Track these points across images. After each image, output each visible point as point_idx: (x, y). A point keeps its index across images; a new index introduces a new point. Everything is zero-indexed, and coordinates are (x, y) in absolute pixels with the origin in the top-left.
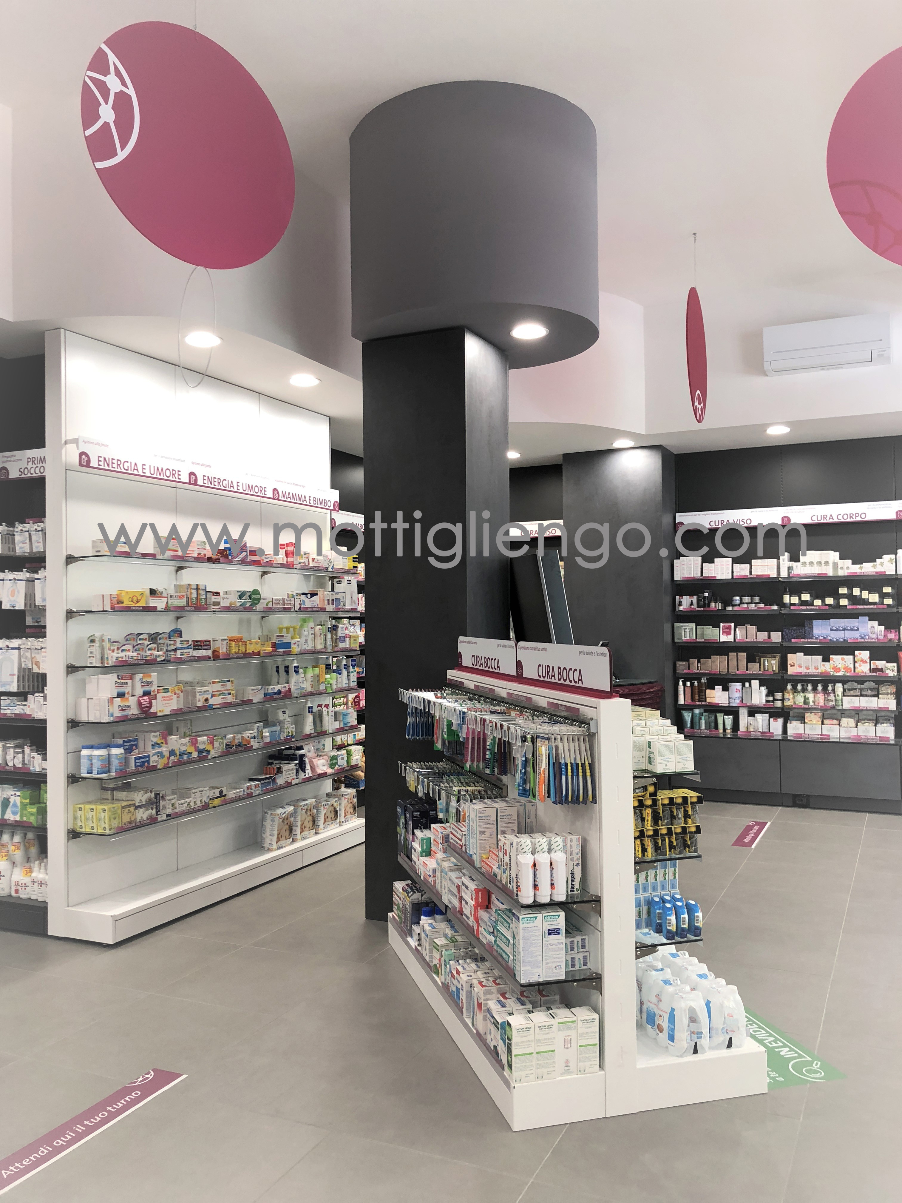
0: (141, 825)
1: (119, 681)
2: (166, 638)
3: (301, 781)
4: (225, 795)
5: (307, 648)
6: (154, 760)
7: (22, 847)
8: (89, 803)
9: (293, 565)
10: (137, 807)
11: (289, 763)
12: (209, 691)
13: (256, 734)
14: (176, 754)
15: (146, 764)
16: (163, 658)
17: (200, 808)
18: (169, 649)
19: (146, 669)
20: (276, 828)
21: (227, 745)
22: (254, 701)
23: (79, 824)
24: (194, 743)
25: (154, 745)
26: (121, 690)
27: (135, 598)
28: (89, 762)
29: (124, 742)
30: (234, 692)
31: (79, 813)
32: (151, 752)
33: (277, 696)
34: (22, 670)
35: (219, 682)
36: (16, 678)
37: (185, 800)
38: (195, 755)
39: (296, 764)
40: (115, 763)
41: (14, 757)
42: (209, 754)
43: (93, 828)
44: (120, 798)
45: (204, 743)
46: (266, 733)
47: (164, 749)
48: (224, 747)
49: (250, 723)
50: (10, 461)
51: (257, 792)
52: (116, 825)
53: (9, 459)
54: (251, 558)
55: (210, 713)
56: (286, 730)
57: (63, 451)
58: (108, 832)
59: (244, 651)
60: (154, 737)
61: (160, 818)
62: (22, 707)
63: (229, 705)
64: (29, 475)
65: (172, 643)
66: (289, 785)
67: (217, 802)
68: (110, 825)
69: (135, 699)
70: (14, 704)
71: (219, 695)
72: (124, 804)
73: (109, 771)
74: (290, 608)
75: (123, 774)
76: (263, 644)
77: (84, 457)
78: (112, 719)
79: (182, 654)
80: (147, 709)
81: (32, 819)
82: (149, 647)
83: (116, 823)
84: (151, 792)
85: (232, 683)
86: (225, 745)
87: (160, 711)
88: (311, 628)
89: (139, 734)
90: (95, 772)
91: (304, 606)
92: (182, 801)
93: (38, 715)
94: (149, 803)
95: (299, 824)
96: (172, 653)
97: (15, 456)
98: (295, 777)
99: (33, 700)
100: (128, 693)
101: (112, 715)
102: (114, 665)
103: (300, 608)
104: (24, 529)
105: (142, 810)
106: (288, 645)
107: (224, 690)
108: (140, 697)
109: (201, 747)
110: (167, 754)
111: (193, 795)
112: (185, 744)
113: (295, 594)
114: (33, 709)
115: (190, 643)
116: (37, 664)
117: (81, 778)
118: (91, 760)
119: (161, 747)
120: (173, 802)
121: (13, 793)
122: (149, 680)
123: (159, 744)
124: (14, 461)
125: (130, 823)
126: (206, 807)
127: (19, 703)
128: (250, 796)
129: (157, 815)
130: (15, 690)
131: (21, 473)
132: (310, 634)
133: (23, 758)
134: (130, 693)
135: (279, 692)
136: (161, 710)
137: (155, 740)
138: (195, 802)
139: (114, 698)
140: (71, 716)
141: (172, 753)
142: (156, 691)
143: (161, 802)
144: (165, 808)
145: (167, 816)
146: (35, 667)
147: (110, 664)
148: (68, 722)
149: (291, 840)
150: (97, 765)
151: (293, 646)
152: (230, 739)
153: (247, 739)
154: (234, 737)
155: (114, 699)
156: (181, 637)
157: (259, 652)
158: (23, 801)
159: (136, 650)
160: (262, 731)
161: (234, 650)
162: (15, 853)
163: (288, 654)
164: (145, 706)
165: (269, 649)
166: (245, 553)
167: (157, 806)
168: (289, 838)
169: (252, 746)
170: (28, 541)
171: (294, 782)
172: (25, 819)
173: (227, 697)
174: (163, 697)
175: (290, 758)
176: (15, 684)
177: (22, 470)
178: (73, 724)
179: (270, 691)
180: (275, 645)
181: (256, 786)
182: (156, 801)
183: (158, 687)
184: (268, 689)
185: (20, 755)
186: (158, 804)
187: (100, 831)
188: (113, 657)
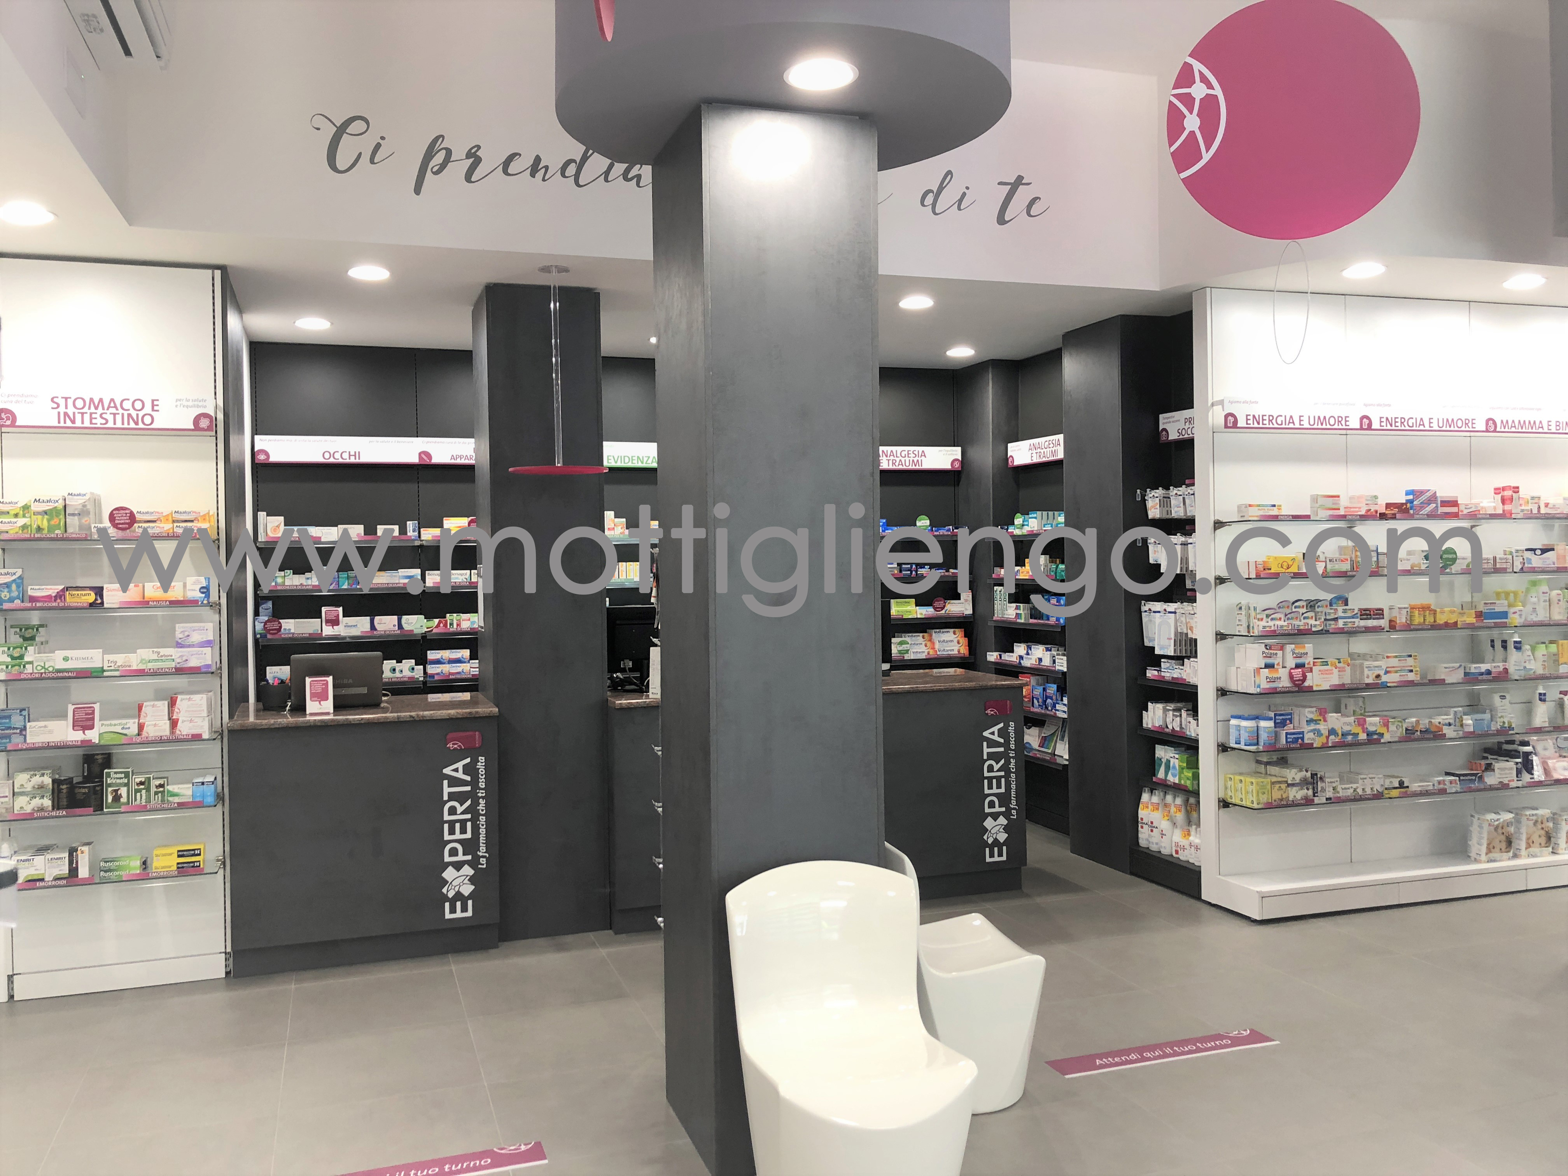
0: (1294, 805)
1: (1267, 651)
2: (1327, 606)
3: (1525, 785)
4: (1408, 787)
5: (1535, 619)
6: (1308, 738)
7: (1183, 810)
8: (1241, 774)
9: (1511, 514)
10: (1289, 785)
11: (1507, 761)
12: (1381, 667)
13: (1452, 721)
14: (1338, 734)
15: (1300, 740)
16: (1320, 628)
17: (1369, 796)
18: (1327, 618)
19: (1299, 639)
20: (1485, 835)
21: (1407, 730)
22: (1446, 682)
23: (1230, 794)
24: (1361, 723)
25: (1309, 722)
26: (1269, 661)
27: (1285, 564)
28: (1237, 733)
29: (1275, 715)
30: (1418, 669)
31: (1229, 783)
32: (1306, 728)
33: (1485, 677)
34: (1179, 634)
35: (1396, 657)
36: (1172, 642)
37: (1350, 786)
38: (1363, 736)
39: (1517, 763)
40: (1264, 737)
41: (1173, 720)
42: (1383, 737)
43: (1242, 800)
44: (1273, 773)
45: (1374, 724)
46: (1468, 721)
47: (1323, 727)
48: (1404, 731)
49: (1445, 707)
50: (1169, 422)
51: (1454, 790)
52: (1265, 801)
53: (1168, 420)
54: (1441, 510)
55: (1384, 692)
56: (1498, 720)
57: (1210, 414)
58: (1255, 806)
59: (1432, 620)
60: (1310, 713)
61: (1316, 800)
62: (1179, 671)
63: (1411, 684)
64: (1186, 436)
65: (1332, 611)
66: (1504, 786)
67: (1395, 793)
68: (1258, 799)
69: (1287, 671)
70: (1173, 667)
71: (1396, 672)
72: (1274, 779)
73: (1257, 744)
74: (1505, 569)
75: (1272, 748)
76: (1462, 614)
77: (1230, 418)
78: (1258, 690)
79: (1345, 624)
80: (1300, 682)
81: (1189, 783)
82: (1305, 615)
83: (1264, 798)
84: (1307, 771)
85: (1415, 659)
86: (1404, 730)
87: (1317, 685)
88: (1543, 593)
89: (1295, 709)
90: (1243, 743)
91: (1530, 566)
92: (1347, 786)
93: (1192, 680)
94: (1304, 783)
95: (1524, 837)
96: (1333, 622)
97: (1174, 417)
98: (1515, 779)
99: (1189, 665)
100: (1278, 664)
101: (1259, 686)
102: (1260, 634)
103: (1522, 568)
104: (1179, 493)
105: (1294, 788)
106: (1505, 615)
107: (1404, 667)
108: (1292, 669)
109: (1372, 729)
110: (1326, 733)
111: (1360, 781)
112: (1349, 724)
113: (1514, 551)
114: (1189, 674)
115: (1356, 611)
116: (1191, 629)
117: (1230, 748)
118: (1239, 731)
119: (1319, 724)
120: (1334, 785)
121: (1172, 755)
122: (1302, 651)
123: (1316, 721)
124: (1173, 422)
125: (1282, 800)
126: (1378, 796)
127: (1177, 667)
128: (1443, 792)
129: (1314, 796)
130: (1172, 654)
131: (1179, 434)
132: (1542, 600)
133: (1181, 722)
134: (1281, 664)
135: (1489, 672)
136: (1319, 684)
137: (1311, 716)
138: (1363, 789)
139: (1261, 668)
140: (1221, 684)
141: (1332, 732)
142: (1312, 663)
143: (1319, 783)
144: (1323, 790)
145: (1327, 799)
146: (1189, 632)
147: (1256, 634)
148: (1218, 690)
149: (1511, 854)
150: (1244, 736)
151: (1510, 615)
152: (1412, 723)
153: (1438, 725)
154: (1417, 722)
155: (1261, 670)
156: (1346, 604)
157: (1456, 623)
158: (1181, 764)
159: (1288, 619)
160: (1461, 717)
161: (1418, 619)
162: (1177, 815)
163: (1505, 626)
164: (1298, 679)
165: (1472, 620)
166: (1434, 505)
167: (1314, 787)
168: (1509, 851)
169: (1445, 734)
170: (1182, 505)
171: (1513, 784)
172: (1183, 782)
173: (1407, 675)
174: (1320, 671)
175: (1511, 755)
176: (1172, 648)
177: (1180, 431)
178: (1222, 692)
179: (1473, 671)
180: (1479, 615)
181: (1451, 782)
182: (1313, 781)
183: (1315, 659)
184: (1470, 668)
185: (1178, 719)
186: (1315, 785)
187: (1249, 804)
188: (1259, 627)
